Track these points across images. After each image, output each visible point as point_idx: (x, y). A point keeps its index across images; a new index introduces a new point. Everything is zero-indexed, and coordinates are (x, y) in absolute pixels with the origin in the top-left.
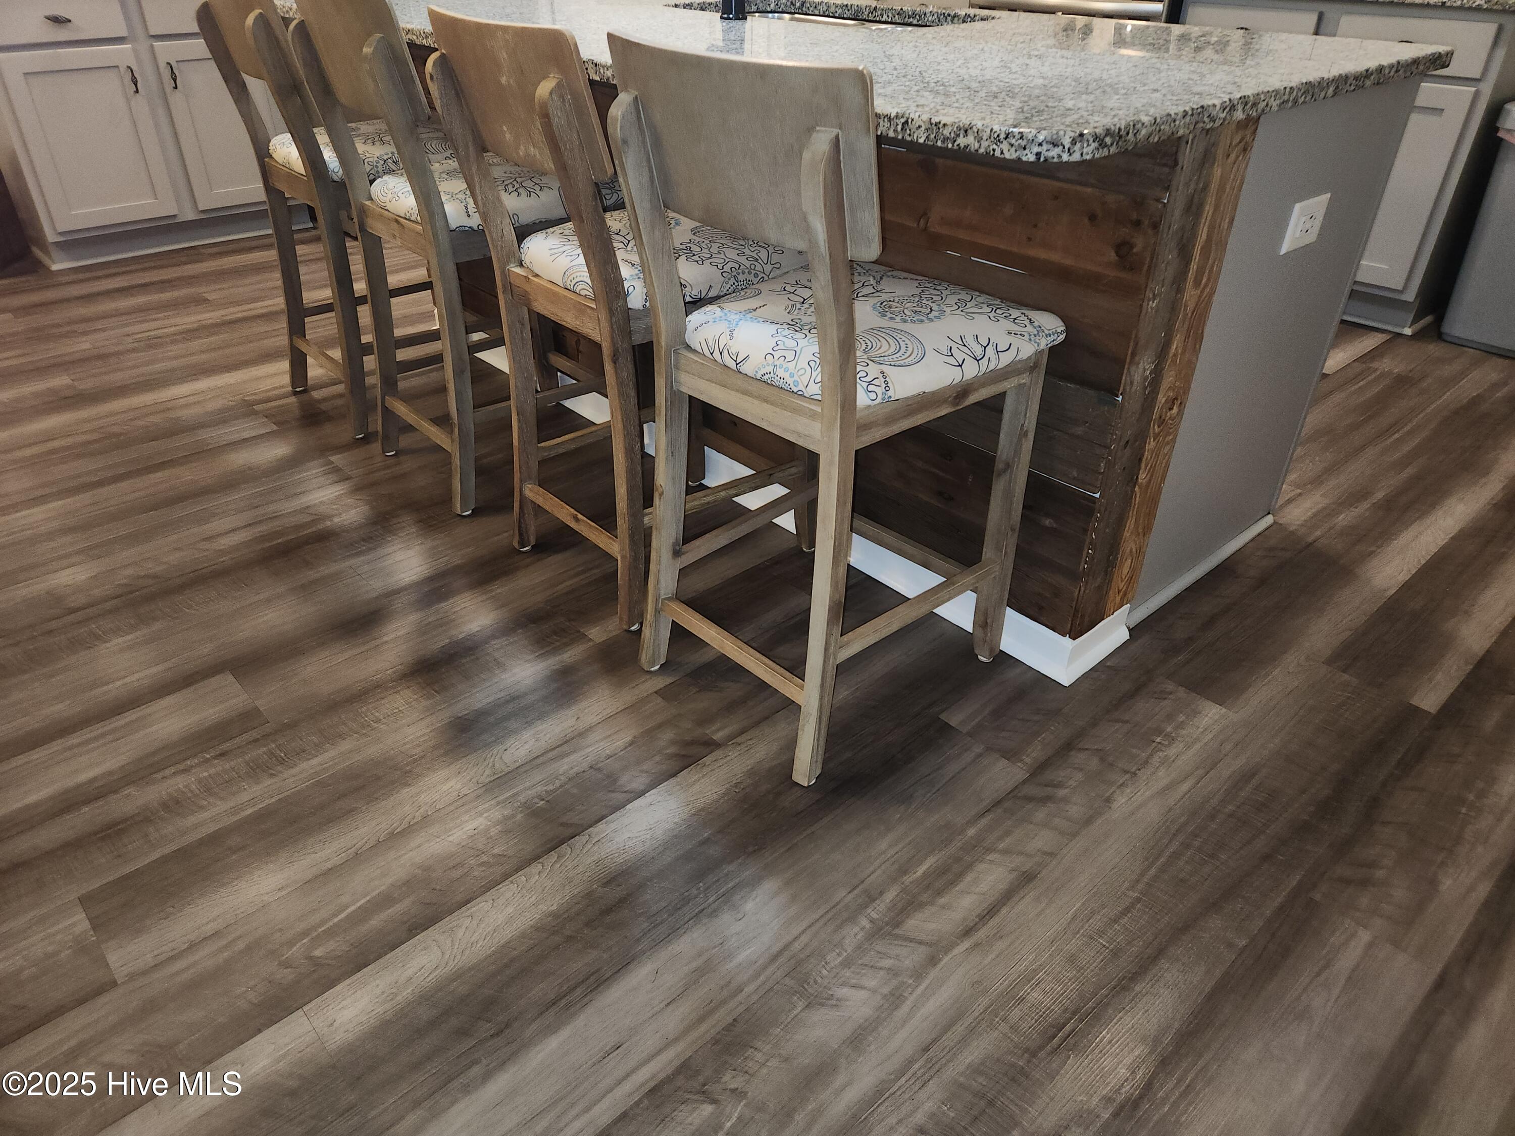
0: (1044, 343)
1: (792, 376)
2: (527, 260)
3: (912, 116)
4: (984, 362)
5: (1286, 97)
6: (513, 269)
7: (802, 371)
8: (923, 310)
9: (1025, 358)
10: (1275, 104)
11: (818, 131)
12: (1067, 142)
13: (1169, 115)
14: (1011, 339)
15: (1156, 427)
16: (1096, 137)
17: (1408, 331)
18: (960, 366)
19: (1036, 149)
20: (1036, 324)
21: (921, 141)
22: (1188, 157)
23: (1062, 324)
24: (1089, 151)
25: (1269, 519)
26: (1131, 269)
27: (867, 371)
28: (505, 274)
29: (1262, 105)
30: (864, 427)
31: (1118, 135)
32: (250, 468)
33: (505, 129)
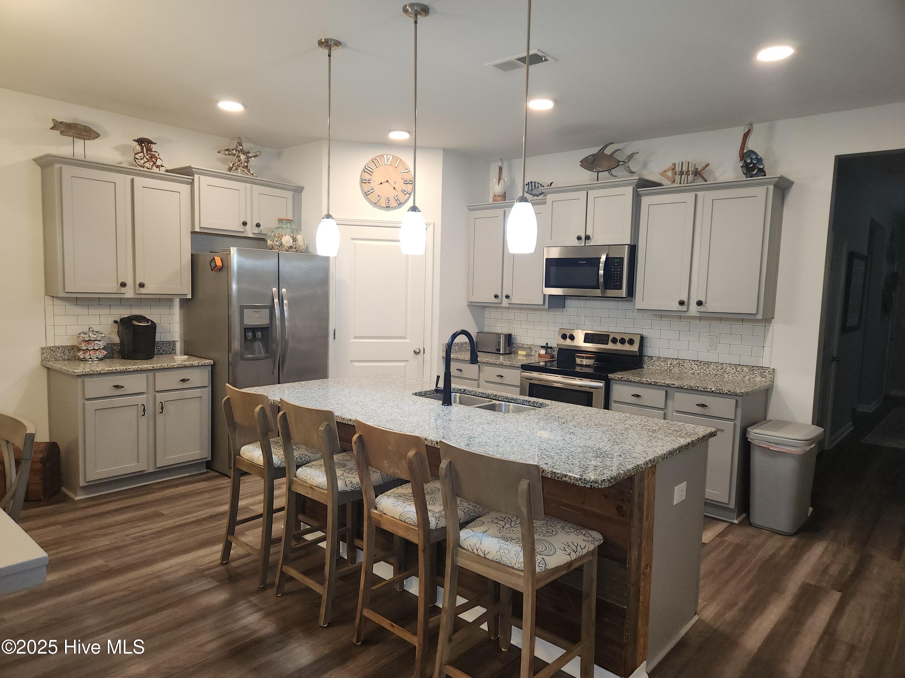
0: (597, 544)
1: (509, 560)
2: (380, 507)
3: (545, 469)
4: (578, 553)
5: (663, 457)
6: (373, 511)
7: (512, 559)
8: (550, 531)
9: (591, 550)
10: (660, 460)
11: (523, 481)
12: (600, 482)
13: (628, 469)
14: (585, 543)
15: (643, 577)
16: (608, 480)
17: (736, 522)
18: (570, 555)
19: (590, 484)
20: (592, 536)
21: (549, 477)
22: (636, 479)
23: (601, 536)
24: (607, 484)
25: (696, 618)
26: (623, 516)
27: (538, 558)
28: (369, 513)
29: (656, 461)
30: (538, 580)
31: (615, 478)
32: (211, 606)
33: (385, 462)
